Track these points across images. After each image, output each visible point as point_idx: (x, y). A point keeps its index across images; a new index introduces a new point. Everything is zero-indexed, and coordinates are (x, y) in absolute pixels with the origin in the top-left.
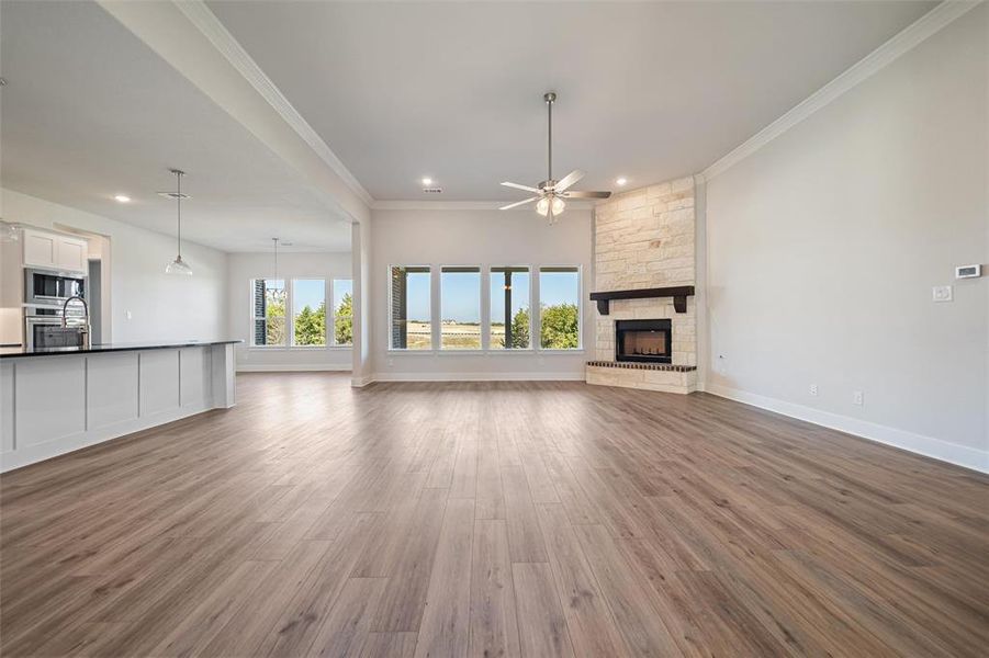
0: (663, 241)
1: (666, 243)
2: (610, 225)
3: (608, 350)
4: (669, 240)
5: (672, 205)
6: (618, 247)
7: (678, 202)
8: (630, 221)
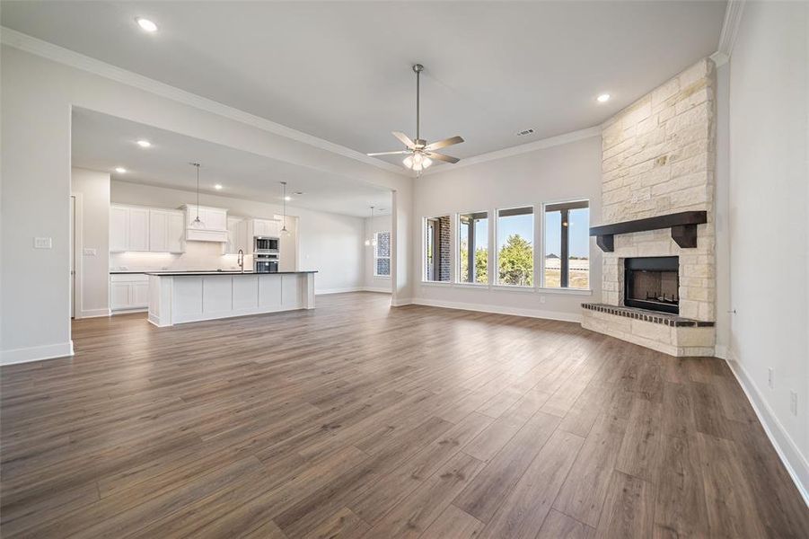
0: (669, 155)
1: (674, 157)
2: (615, 148)
3: (613, 294)
4: (676, 153)
5: (680, 107)
6: (623, 172)
7: (687, 100)
8: (634, 138)
